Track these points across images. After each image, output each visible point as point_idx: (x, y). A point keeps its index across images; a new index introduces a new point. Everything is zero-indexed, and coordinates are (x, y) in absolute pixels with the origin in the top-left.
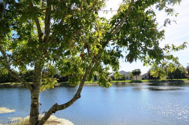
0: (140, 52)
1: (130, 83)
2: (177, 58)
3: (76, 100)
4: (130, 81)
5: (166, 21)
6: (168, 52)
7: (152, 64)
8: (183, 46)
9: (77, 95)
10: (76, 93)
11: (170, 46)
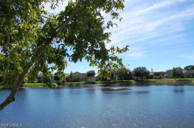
0: (86, 52)
1: (84, 84)
2: (121, 60)
3: (9, 103)
4: (84, 82)
5: (109, 23)
6: (113, 53)
7: (97, 64)
8: (126, 49)
9: (10, 98)
10: (8, 96)
11: (115, 48)
